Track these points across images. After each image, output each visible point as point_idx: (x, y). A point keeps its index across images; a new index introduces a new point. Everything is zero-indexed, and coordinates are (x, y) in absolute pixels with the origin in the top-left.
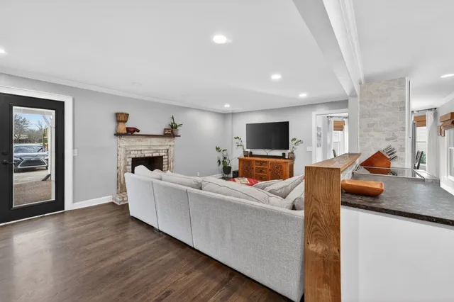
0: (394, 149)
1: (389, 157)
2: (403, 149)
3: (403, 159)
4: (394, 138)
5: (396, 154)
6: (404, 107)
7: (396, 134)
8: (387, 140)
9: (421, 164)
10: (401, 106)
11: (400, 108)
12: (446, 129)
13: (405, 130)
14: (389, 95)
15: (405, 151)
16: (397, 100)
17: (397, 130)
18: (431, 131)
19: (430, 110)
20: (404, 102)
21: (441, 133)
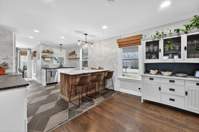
0: (7, 64)
1: (4, 68)
2: (12, 64)
3: (12, 68)
4: (7, 58)
5: (8, 66)
6: (13, 45)
7: (9, 56)
8: (3, 59)
9: (25, 71)
10: (11, 44)
11: (10, 45)
12: (33, 57)
13: (13, 55)
14: (5, 37)
15: (13, 64)
16: (9, 40)
17: (9, 55)
18: (29, 57)
19: (29, 49)
20: (13, 42)
21: (32, 59)
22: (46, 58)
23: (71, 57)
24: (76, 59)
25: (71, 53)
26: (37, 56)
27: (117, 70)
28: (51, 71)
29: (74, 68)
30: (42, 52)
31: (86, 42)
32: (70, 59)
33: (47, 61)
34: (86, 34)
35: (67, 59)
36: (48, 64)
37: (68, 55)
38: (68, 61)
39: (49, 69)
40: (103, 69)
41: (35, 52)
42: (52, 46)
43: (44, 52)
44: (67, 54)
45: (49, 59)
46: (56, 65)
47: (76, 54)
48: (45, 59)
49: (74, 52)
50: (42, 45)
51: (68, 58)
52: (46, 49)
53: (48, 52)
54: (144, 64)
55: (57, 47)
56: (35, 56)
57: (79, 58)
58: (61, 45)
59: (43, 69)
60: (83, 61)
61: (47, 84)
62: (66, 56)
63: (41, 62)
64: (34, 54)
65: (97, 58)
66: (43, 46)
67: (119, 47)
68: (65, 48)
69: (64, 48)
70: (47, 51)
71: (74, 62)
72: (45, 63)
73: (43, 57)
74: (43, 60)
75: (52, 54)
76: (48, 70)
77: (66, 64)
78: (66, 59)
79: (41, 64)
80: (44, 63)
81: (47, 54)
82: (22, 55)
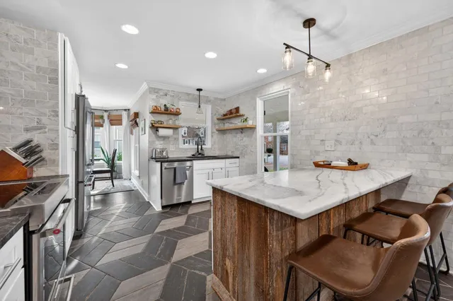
0: (38, 146)
1: (24, 161)
2: (55, 146)
3: (55, 162)
4: (40, 128)
6: (57, 79)
7: (45, 120)
8: (27, 130)
10: (52, 76)
11: (50, 79)
12: (134, 128)
13: (58, 116)
14: (31, 52)
15: (57, 149)
16: (44, 64)
17: (45, 115)
18: (125, 130)
19: (125, 110)
20: (56, 71)
21: (132, 133)
22: (160, 130)
23: (227, 126)
24: (242, 130)
25: (224, 115)
26: (141, 124)
28: (175, 169)
29: (237, 160)
30: (152, 113)
31: (310, 57)
32: (222, 132)
33: (164, 138)
34: (309, 22)
36: (165, 146)
37: (216, 121)
38: (216, 136)
39: (167, 161)
41: (137, 115)
42: (178, 96)
43: (155, 112)
44: (215, 118)
45: (169, 132)
47: (243, 116)
48: (157, 130)
49: (237, 109)
50: (150, 92)
51: (217, 127)
52: (163, 102)
53: (166, 111)
55: (188, 97)
56: (137, 124)
57: (253, 129)
58: (199, 90)
59: (153, 162)
60: (266, 138)
61: (163, 207)
62: (213, 124)
63: (149, 142)
64: (135, 119)
65: (332, 125)
66: (154, 97)
68: (210, 101)
69: (208, 101)
70: (163, 108)
71: (235, 139)
72: (159, 145)
73: (155, 128)
74: (154, 135)
75: (176, 117)
76: (165, 165)
77: (212, 145)
78: (212, 133)
79: (149, 147)
80: (157, 142)
81: (163, 118)
82: (112, 125)
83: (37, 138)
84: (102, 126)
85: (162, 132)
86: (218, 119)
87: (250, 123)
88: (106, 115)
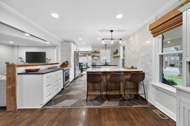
25: (115, 52)
27: (151, 71)
29: (117, 66)
30: (92, 53)
31: (112, 39)
33: (96, 60)
34: (112, 31)
35: (112, 57)
37: (112, 54)
38: (113, 59)
40: (136, 68)
44: (112, 53)
45: (96, 58)
46: (102, 63)
47: (118, 52)
49: (117, 50)
52: (95, 50)
53: (96, 52)
54: (187, 62)
55: (102, 47)
58: (106, 45)
60: (122, 59)
65: (132, 55)
66: (93, 48)
67: (154, 36)
69: (109, 48)
71: (117, 60)
72: (94, 61)
73: (93, 57)
74: (93, 59)
75: (99, 54)
77: (111, 62)
81: (95, 54)
82: (88, 56)
83: (68, 60)
84: (86, 56)
85: (95, 58)
86: (113, 53)
87: (119, 55)
88: (87, 53)
